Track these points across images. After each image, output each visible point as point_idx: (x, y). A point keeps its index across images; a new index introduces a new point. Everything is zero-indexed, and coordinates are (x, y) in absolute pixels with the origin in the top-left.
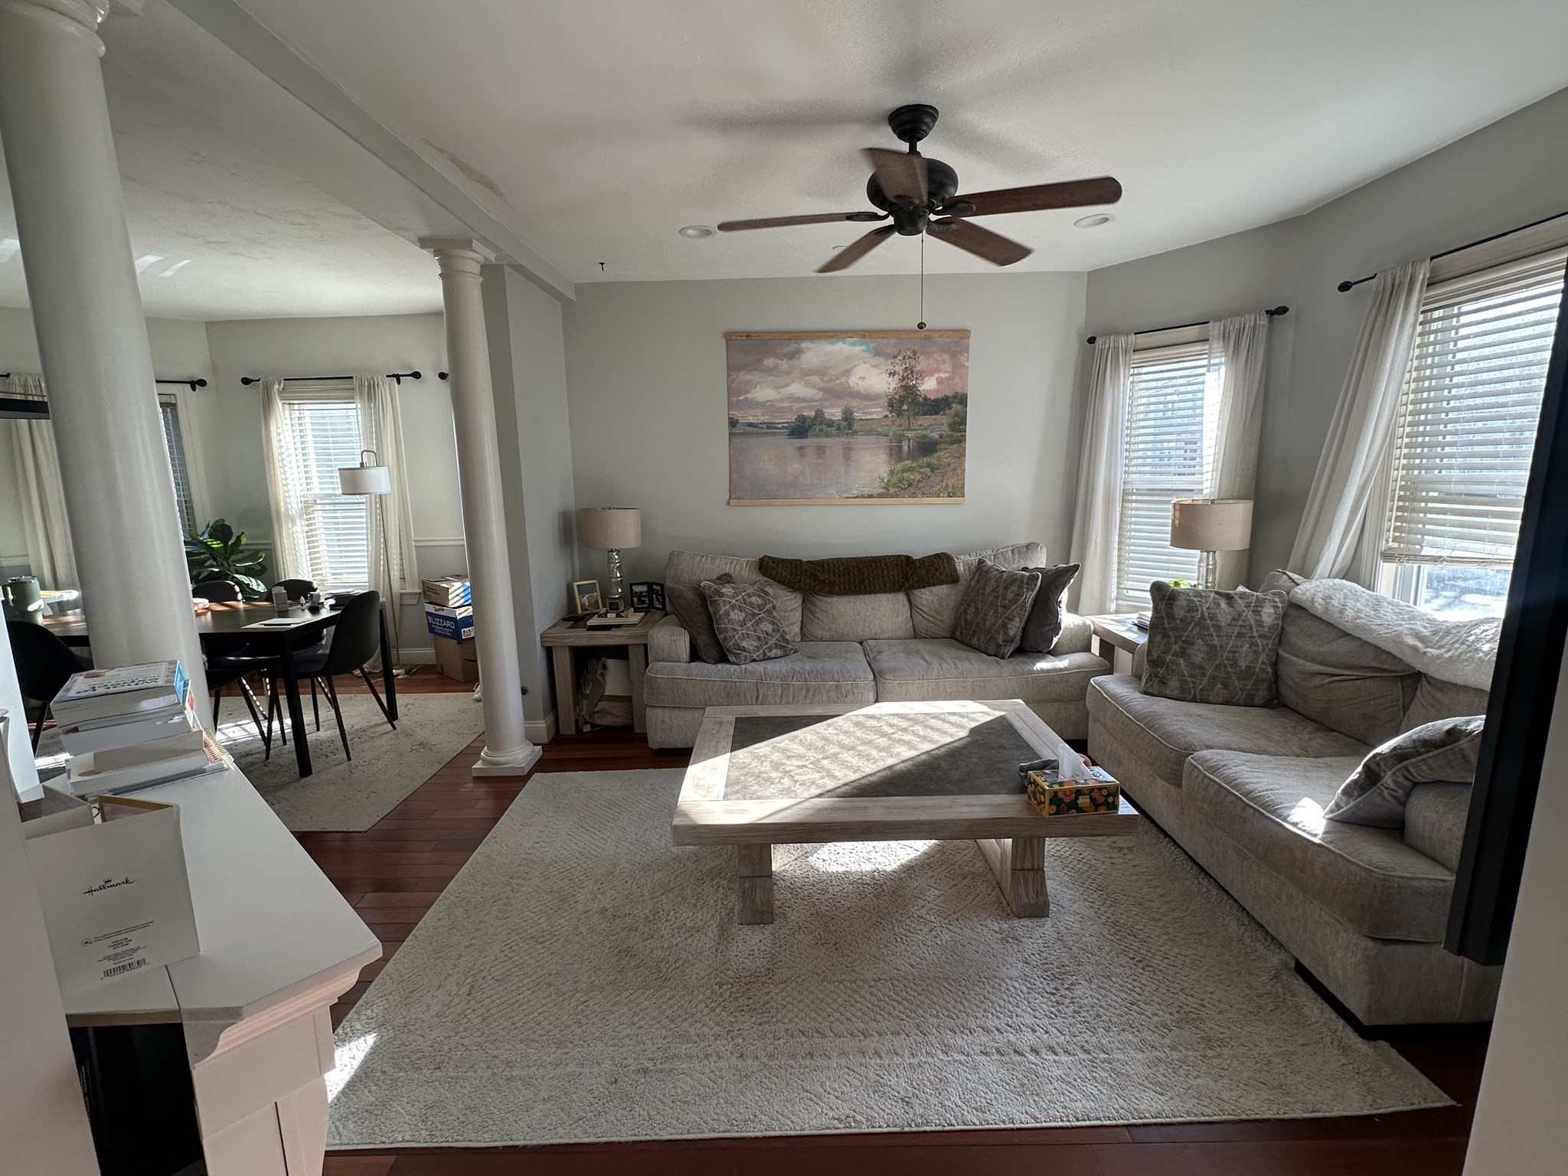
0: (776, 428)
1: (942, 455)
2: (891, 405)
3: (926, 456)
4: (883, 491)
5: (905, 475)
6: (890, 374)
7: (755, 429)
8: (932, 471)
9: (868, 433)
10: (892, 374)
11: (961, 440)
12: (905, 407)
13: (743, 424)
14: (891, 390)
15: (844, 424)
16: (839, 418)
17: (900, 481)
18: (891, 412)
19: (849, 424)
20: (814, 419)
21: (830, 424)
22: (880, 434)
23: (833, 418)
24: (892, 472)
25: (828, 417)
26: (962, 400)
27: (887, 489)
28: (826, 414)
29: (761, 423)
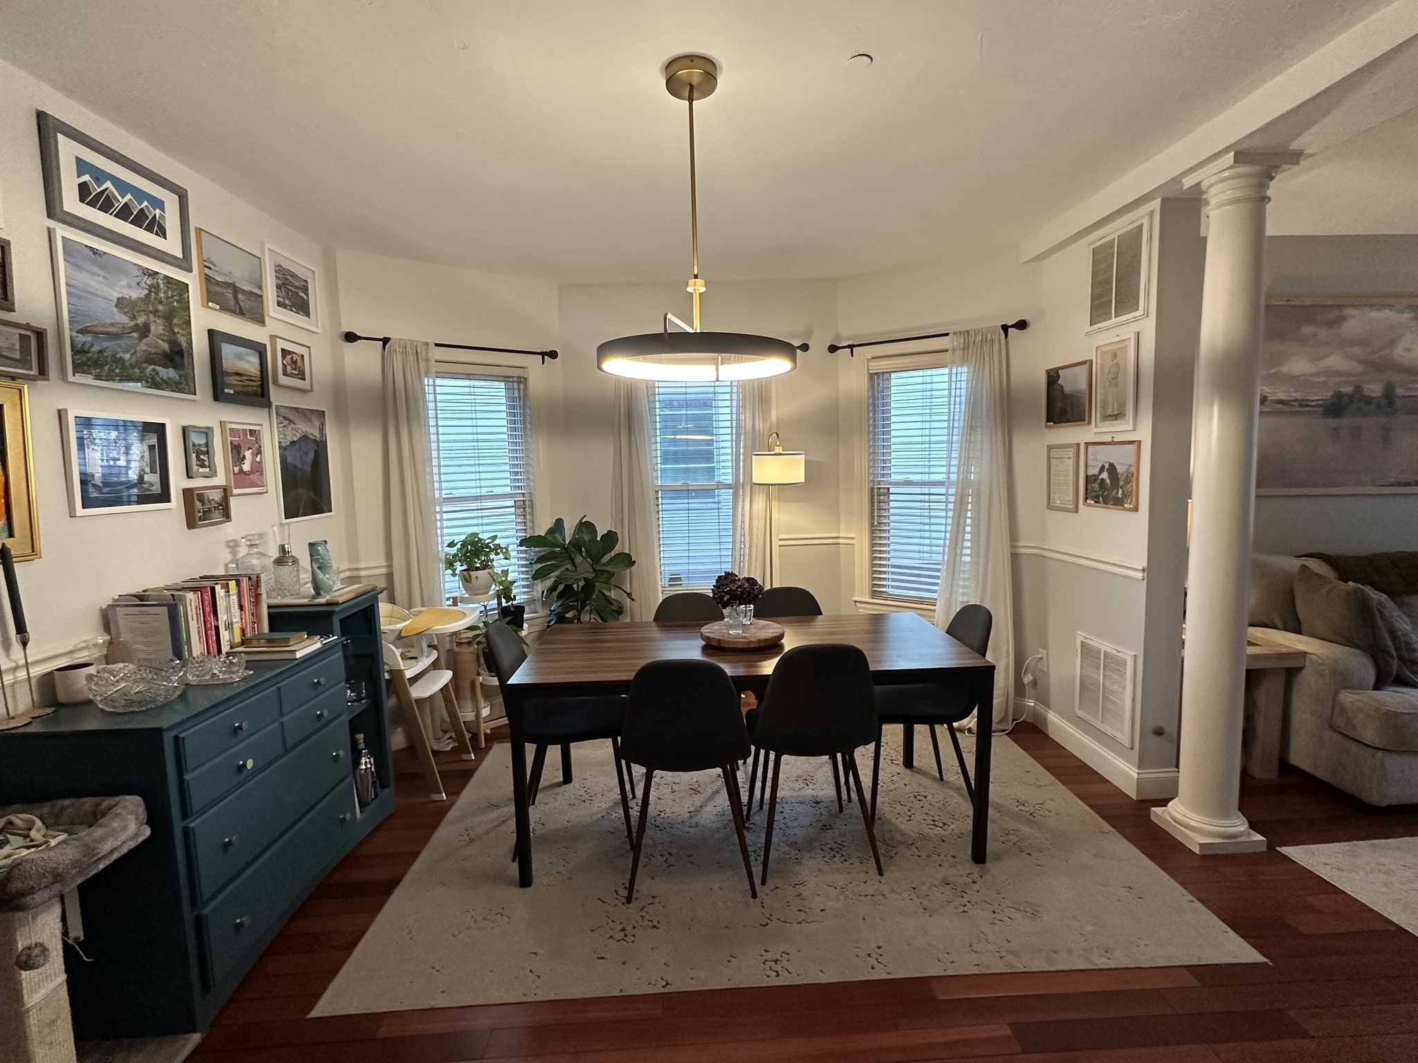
0: (1308, 406)
7: (1286, 407)
13: (1272, 401)
15: (1385, 401)
16: (1379, 394)
19: (1390, 401)
20: (1352, 396)
21: (1369, 401)
23: (1373, 395)
25: (1367, 394)
28: (1365, 390)
29: (1292, 401)
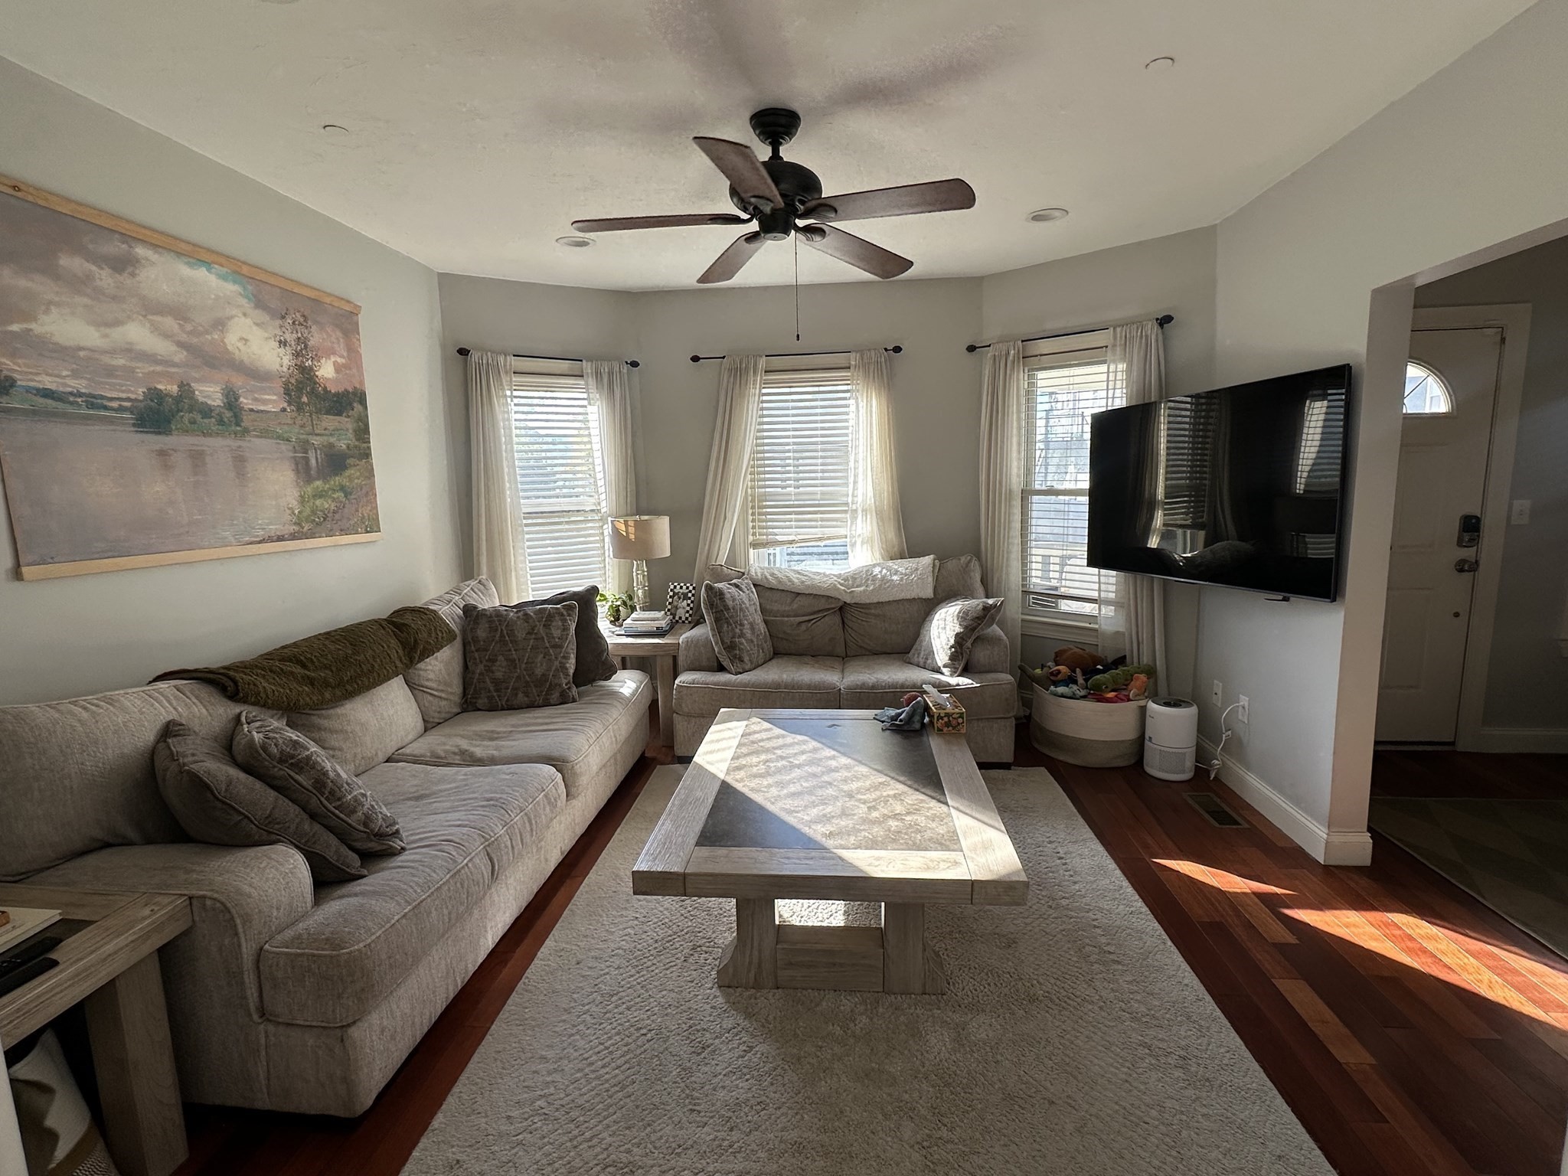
0: (106, 408)
1: (352, 475)
2: (287, 392)
3: (337, 475)
4: (296, 528)
5: (318, 502)
6: (280, 342)
7: (60, 405)
8: (346, 496)
9: (265, 434)
10: (283, 343)
11: (367, 455)
12: (305, 399)
13: (28, 390)
14: (285, 369)
15: (228, 414)
16: (219, 403)
17: (314, 512)
18: (290, 404)
19: (236, 416)
20: (178, 399)
21: (206, 411)
22: (278, 437)
23: (210, 402)
24: (302, 500)
25: (201, 399)
26: (361, 398)
27: (299, 524)
28: (197, 393)
29: (71, 393)
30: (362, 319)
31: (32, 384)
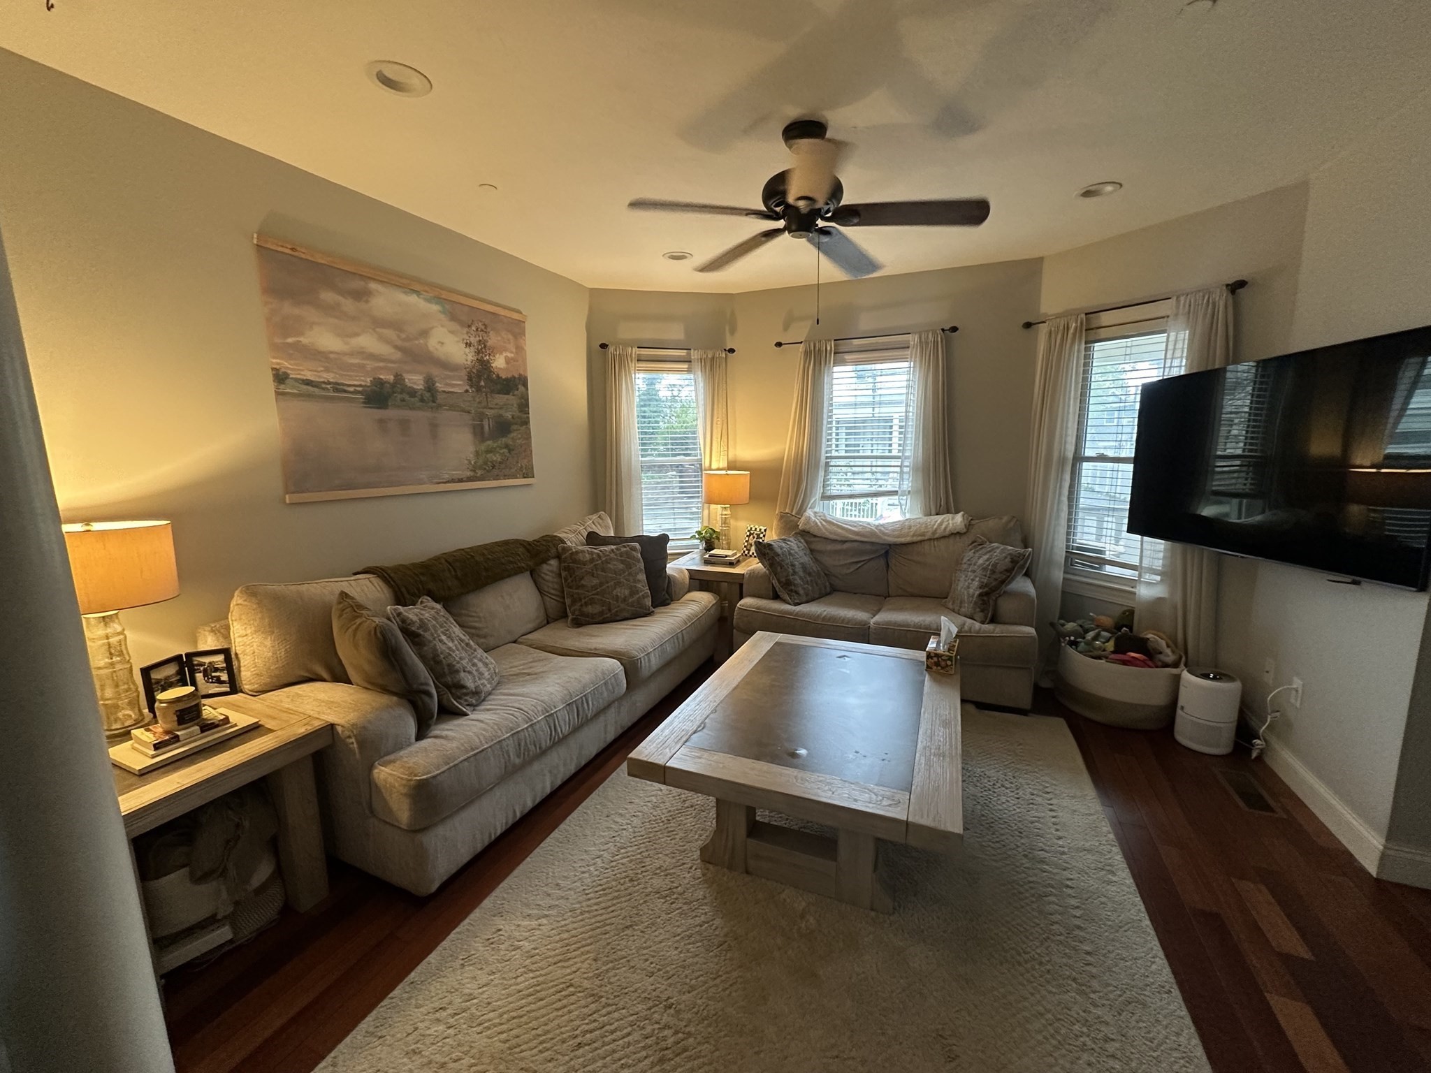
0: (346, 391)
1: (515, 436)
2: (470, 379)
3: (503, 437)
4: (472, 474)
5: (488, 456)
6: (467, 344)
7: (315, 389)
8: (510, 451)
9: (452, 408)
10: (468, 345)
11: (526, 422)
12: (482, 383)
13: (296, 380)
14: (469, 363)
15: (428, 395)
16: (421, 387)
17: (485, 463)
18: (471, 386)
19: (433, 396)
20: (394, 385)
21: (412, 393)
22: (464, 411)
23: (415, 387)
24: (477, 454)
25: (409, 385)
26: (524, 381)
27: (474, 471)
28: (407, 380)
29: (324, 383)
30: (527, 325)
31: (299, 377)
